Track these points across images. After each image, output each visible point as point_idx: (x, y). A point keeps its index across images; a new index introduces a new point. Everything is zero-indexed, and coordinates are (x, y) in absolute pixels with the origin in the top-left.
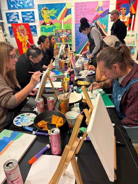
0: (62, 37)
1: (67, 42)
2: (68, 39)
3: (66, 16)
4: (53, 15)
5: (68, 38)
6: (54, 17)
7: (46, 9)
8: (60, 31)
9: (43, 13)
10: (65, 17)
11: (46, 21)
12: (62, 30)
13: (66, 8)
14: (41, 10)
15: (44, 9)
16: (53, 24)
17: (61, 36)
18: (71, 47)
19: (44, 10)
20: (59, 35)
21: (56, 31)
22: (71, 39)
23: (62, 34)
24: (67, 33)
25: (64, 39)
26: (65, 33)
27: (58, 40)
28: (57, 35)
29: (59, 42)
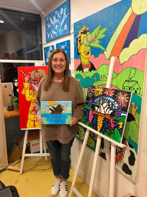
0: (98, 111)
1: (109, 135)
2: (113, 126)
3: (127, 45)
4: (96, 44)
5: (116, 121)
6: (99, 49)
7: (85, 32)
8: (98, 92)
9: (80, 41)
10: (124, 47)
11: (85, 60)
12: (105, 89)
13: (133, 13)
14: (78, 37)
15: (82, 33)
16: (94, 69)
17: (96, 108)
18: (133, 150)
19: (83, 35)
20: (93, 102)
21: (91, 91)
22: (122, 126)
23: (101, 101)
24: (115, 102)
25: (103, 119)
26: (109, 101)
27: (89, 118)
28: (90, 101)
29: (90, 125)
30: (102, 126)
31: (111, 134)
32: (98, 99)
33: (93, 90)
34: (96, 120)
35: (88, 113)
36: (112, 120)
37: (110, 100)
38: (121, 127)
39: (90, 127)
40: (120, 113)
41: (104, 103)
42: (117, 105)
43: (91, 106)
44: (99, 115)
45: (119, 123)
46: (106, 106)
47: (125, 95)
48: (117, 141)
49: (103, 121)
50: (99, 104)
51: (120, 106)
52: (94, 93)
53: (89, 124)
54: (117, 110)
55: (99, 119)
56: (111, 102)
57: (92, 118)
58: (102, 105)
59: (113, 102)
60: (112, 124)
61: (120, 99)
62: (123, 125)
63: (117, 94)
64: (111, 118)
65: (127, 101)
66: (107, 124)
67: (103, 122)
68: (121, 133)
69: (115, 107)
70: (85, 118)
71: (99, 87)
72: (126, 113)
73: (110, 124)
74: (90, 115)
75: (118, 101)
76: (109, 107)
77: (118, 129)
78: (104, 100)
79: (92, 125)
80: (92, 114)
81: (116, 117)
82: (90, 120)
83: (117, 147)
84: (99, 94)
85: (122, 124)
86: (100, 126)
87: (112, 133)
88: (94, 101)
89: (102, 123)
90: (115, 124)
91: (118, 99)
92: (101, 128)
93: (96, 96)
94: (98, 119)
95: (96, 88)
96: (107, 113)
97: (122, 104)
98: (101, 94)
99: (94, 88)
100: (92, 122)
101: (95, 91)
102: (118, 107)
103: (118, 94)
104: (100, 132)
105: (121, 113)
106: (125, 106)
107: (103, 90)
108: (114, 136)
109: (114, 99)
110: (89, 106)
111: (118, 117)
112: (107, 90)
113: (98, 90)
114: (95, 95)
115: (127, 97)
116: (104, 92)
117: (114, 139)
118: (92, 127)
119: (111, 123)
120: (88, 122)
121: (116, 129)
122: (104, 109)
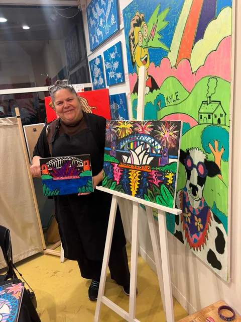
0: (129, 162)
1: (152, 199)
2: (156, 182)
5: (161, 174)
7: (139, 23)
8: (124, 129)
9: (133, 40)
12: (135, 124)
14: (130, 33)
15: (135, 25)
17: (125, 158)
20: (117, 149)
21: (111, 130)
22: (172, 180)
23: (132, 144)
24: (156, 143)
25: (139, 173)
26: (144, 142)
27: (115, 176)
28: (112, 148)
29: (118, 187)
30: (138, 185)
31: (155, 196)
32: (127, 142)
33: (114, 129)
34: (128, 177)
35: (112, 168)
36: (153, 173)
37: (147, 140)
38: (170, 182)
39: (118, 191)
40: (166, 158)
41: (137, 148)
42: (159, 147)
43: (115, 155)
44: (131, 169)
45: (166, 176)
46: (142, 152)
47: (171, 128)
48: (167, 205)
49: (139, 177)
50: (129, 151)
51: (164, 147)
52: (117, 133)
53: (116, 185)
54: (160, 156)
55: (133, 175)
56: (149, 143)
57: (121, 175)
58: (134, 151)
59: (152, 143)
60: (155, 179)
61: (162, 135)
62: (174, 177)
63: (157, 129)
64: (152, 170)
65: (175, 137)
66: (146, 180)
67: (139, 179)
68: (172, 192)
69: (156, 151)
70: (107, 177)
71: (124, 122)
72: (176, 157)
73: (152, 179)
74: (115, 172)
75: (160, 139)
76: (146, 152)
77: (166, 185)
78: (137, 141)
79: (122, 188)
80: (118, 168)
81: (160, 166)
82: (117, 179)
83: (168, 215)
84: (127, 132)
85: (172, 177)
86: (134, 187)
87: (158, 195)
88: (120, 146)
89: (138, 181)
90: (160, 178)
91: (160, 136)
92: (137, 189)
93: (122, 137)
94: (130, 175)
95: (120, 124)
96: (144, 163)
97: (167, 143)
98: (131, 133)
99: (117, 125)
100: (120, 182)
101: (119, 129)
102: (161, 149)
103: (160, 128)
104: (136, 196)
105: (169, 158)
106: (174, 146)
107: (132, 126)
108: (161, 199)
109: (154, 138)
110: (111, 156)
111: (164, 167)
112: (140, 125)
113: (124, 126)
114: (120, 137)
115: (174, 130)
116: (134, 128)
117: (161, 203)
118: (122, 189)
119: (154, 177)
120: (113, 183)
121: (163, 186)
122: (138, 158)
